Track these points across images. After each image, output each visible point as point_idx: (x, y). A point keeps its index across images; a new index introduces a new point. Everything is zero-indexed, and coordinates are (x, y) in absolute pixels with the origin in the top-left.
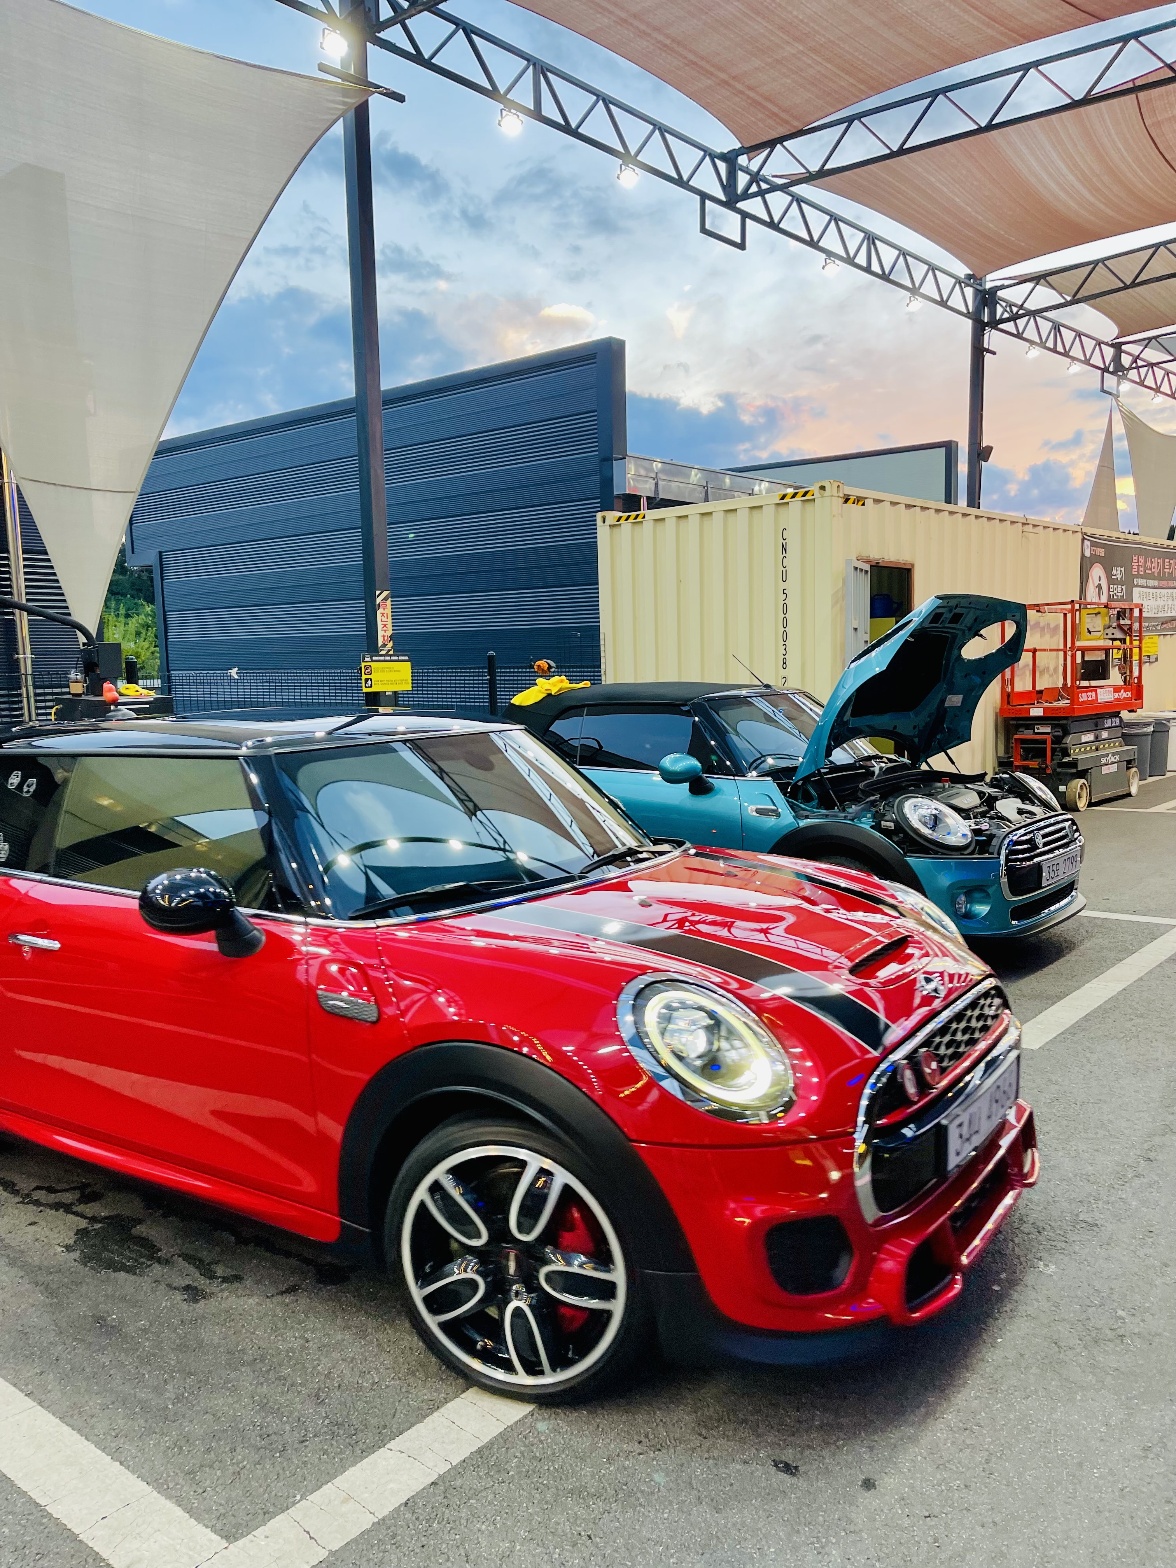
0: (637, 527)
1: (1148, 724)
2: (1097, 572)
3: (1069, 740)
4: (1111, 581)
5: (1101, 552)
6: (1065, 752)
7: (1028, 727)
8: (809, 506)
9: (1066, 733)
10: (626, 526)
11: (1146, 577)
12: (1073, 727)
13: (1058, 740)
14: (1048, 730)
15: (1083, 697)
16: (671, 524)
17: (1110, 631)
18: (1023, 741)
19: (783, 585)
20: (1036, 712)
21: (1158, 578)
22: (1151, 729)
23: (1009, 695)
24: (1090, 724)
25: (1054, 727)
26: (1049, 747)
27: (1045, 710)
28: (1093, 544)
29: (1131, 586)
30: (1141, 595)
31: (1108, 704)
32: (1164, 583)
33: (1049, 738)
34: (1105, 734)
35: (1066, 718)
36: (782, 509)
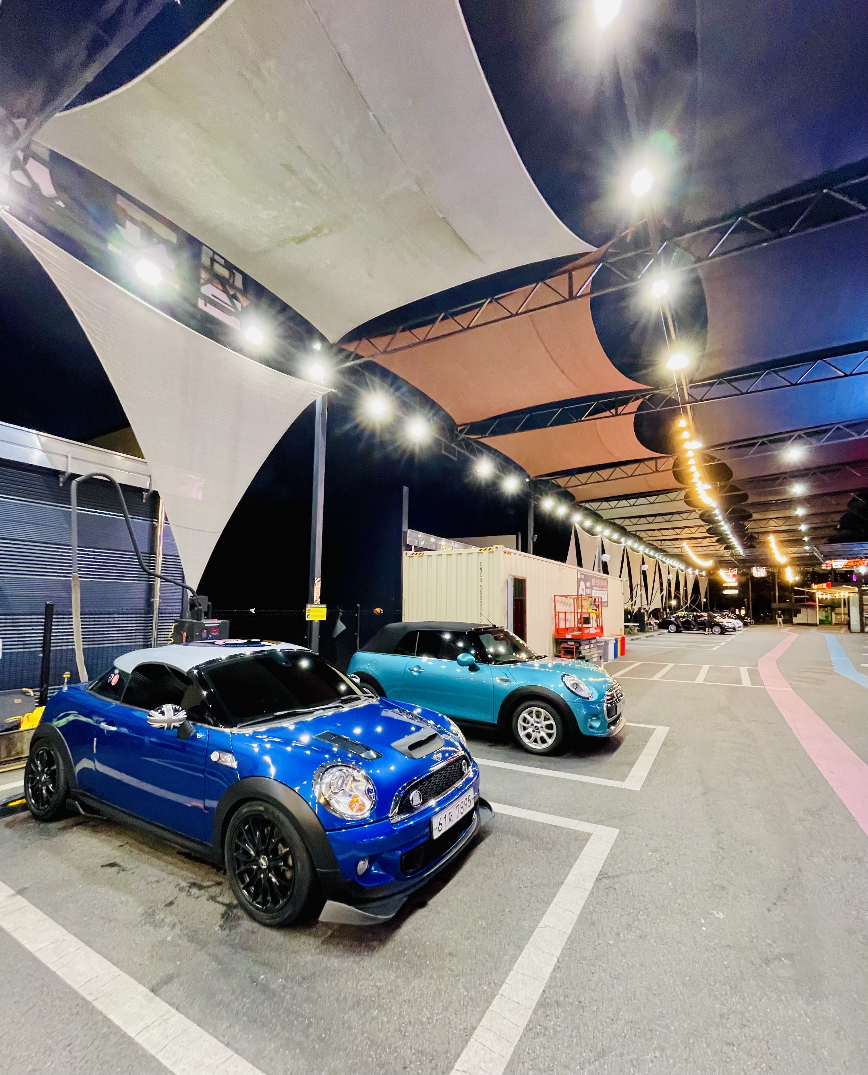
0: (420, 558)
1: (602, 642)
2: (582, 584)
3: (581, 648)
4: (586, 588)
5: (583, 577)
6: (580, 653)
7: (566, 642)
8: (491, 554)
9: (580, 645)
10: (416, 557)
11: (596, 586)
12: (582, 643)
13: (577, 648)
14: (573, 643)
15: (586, 631)
16: (434, 558)
17: (592, 606)
18: (565, 648)
19: (480, 584)
20: (569, 636)
21: (600, 587)
22: (603, 644)
23: (558, 629)
24: (587, 642)
25: (575, 642)
26: (574, 650)
27: (572, 636)
28: (581, 574)
29: (592, 590)
30: (595, 593)
31: (593, 634)
32: (601, 589)
33: (574, 647)
34: (592, 646)
35: (580, 639)
36: (480, 554)
